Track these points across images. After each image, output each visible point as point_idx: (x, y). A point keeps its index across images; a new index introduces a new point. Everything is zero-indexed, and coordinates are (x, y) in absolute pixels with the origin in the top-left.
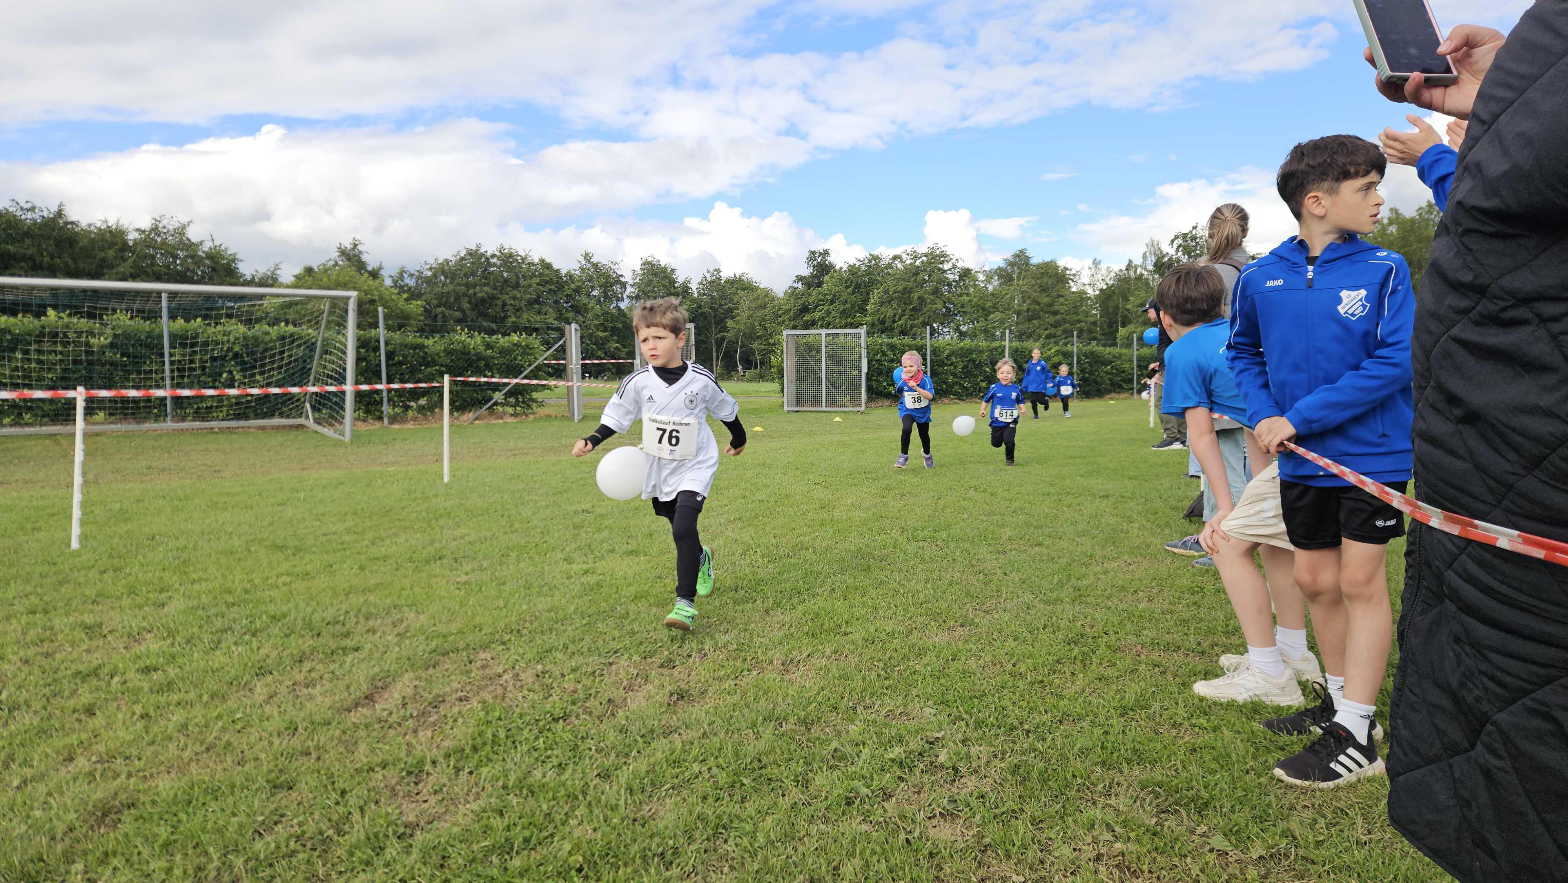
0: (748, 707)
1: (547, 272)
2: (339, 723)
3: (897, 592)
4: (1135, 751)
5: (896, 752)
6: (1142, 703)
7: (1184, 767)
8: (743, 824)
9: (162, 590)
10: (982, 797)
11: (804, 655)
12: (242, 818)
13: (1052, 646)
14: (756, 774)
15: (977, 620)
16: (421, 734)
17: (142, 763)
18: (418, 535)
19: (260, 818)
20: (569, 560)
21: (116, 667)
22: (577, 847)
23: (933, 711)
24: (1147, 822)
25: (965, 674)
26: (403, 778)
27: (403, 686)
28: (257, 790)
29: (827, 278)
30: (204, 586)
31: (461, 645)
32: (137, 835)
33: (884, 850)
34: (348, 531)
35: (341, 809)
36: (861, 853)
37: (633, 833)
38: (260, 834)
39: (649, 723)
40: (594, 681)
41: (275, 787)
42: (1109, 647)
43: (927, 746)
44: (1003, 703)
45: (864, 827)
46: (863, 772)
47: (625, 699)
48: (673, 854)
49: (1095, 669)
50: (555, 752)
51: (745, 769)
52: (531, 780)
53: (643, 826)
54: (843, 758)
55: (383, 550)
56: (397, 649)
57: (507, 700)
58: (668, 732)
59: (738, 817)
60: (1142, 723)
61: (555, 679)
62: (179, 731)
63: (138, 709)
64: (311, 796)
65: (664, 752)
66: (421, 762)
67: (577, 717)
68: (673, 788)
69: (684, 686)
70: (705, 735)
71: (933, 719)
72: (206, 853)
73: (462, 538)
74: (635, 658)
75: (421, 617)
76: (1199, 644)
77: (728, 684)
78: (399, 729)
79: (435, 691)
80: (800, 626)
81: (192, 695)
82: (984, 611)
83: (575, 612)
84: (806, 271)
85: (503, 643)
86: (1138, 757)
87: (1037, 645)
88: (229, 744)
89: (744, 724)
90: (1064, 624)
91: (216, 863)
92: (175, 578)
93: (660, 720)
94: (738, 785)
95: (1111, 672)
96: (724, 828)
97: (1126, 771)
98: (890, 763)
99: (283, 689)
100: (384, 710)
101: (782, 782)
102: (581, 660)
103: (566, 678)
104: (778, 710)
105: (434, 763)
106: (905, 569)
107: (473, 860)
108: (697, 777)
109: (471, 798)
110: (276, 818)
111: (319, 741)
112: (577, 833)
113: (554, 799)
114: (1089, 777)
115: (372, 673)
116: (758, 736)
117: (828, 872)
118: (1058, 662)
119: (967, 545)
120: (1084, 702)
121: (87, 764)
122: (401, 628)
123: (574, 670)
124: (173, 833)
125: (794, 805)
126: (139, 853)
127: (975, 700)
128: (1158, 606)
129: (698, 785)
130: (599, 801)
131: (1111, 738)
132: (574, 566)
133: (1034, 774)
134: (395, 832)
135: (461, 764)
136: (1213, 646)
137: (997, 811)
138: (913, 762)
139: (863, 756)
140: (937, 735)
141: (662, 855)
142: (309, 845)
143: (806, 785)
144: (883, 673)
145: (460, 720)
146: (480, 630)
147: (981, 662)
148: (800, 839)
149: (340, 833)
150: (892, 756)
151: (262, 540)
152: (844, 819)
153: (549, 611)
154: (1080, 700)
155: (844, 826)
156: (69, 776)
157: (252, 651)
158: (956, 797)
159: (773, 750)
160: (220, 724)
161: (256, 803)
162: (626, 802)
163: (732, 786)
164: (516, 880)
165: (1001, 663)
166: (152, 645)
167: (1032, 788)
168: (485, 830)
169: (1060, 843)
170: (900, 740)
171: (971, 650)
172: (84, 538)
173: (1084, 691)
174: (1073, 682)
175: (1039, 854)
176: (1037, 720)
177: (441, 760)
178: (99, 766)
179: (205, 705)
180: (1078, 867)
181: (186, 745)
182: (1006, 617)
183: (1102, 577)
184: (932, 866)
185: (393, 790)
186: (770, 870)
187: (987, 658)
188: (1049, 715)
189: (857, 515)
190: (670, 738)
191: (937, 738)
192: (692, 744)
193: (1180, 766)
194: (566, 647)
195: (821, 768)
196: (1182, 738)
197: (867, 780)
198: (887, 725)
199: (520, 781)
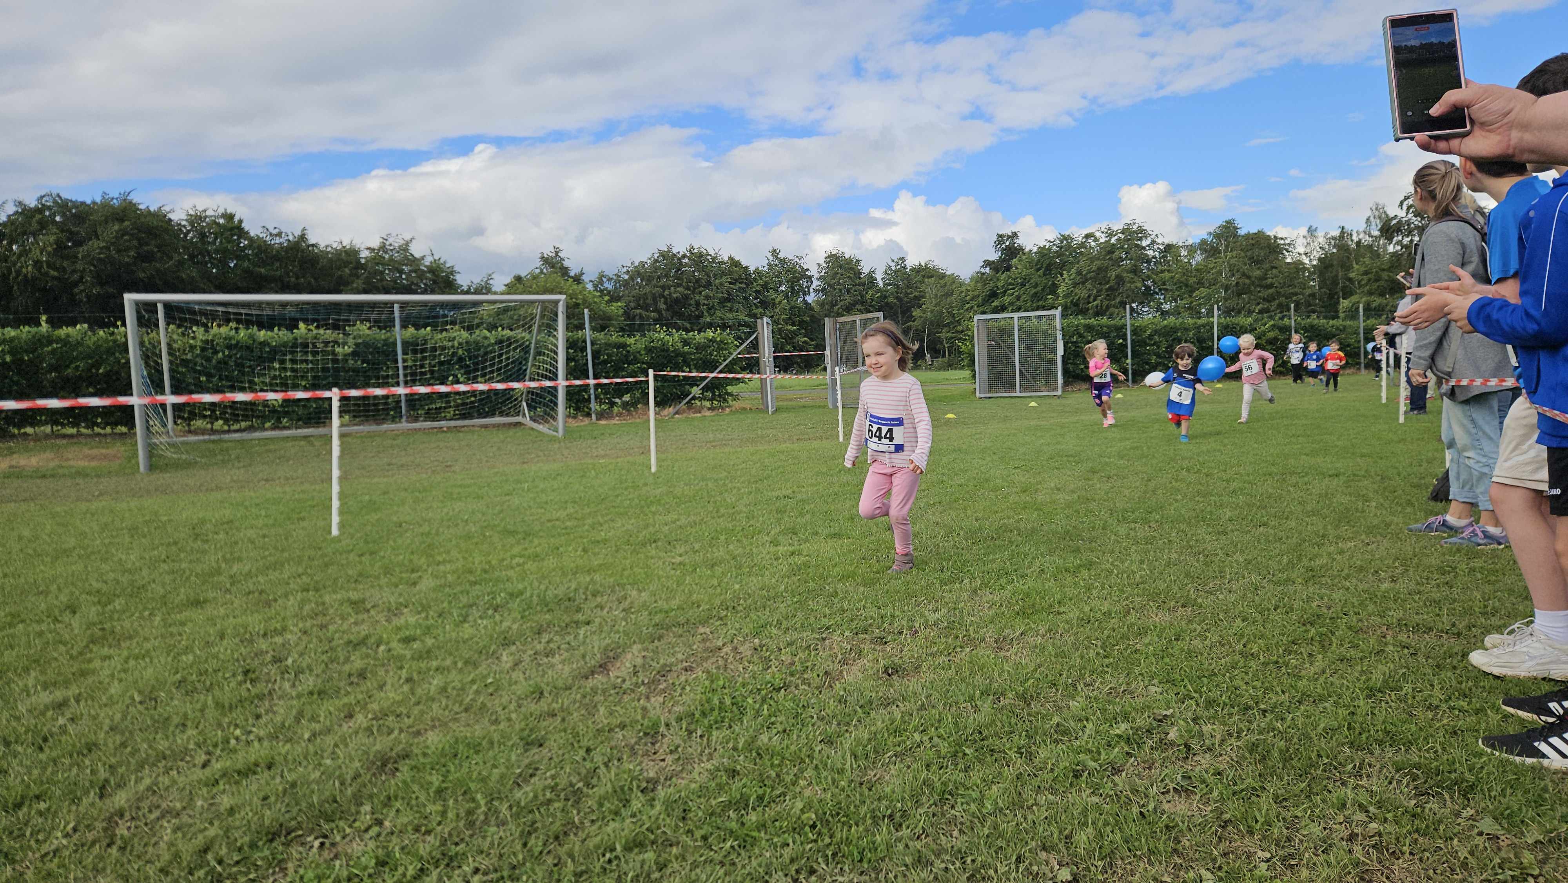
0: (964, 681)
1: (735, 269)
2: (580, 688)
3: (1111, 572)
4: (1386, 732)
5: (1122, 728)
6: (1391, 684)
7: (1444, 749)
8: (970, 792)
9: (413, 571)
10: (1219, 774)
11: (1017, 634)
12: (503, 769)
13: (1284, 626)
14: (977, 745)
15: (1200, 600)
16: (653, 700)
17: (413, 719)
18: (633, 521)
19: (518, 771)
20: (775, 543)
21: (381, 637)
22: (808, 806)
23: (1159, 690)
24: (1406, 804)
25: (1190, 654)
26: (641, 738)
27: (633, 656)
28: (513, 746)
29: (1015, 261)
30: (448, 567)
31: (682, 619)
32: (413, 781)
33: (1117, 821)
34: (569, 518)
35: (588, 764)
36: (1094, 823)
37: (861, 795)
38: (519, 785)
39: (867, 694)
40: (809, 655)
41: (528, 744)
42: (1350, 628)
43: (1155, 724)
44: (1235, 683)
45: (1095, 799)
46: (1089, 746)
47: (841, 671)
48: (901, 817)
49: (1334, 649)
50: (779, 719)
51: (966, 740)
52: (759, 743)
53: (870, 790)
54: (1066, 732)
55: (603, 534)
56: (623, 624)
57: (729, 670)
58: (887, 703)
59: (963, 785)
60: (1393, 704)
61: (772, 652)
62: (439, 693)
63: (404, 674)
64: (560, 752)
65: (883, 722)
66: (656, 725)
67: (796, 687)
68: (895, 755)
69: (898, 662)
70: (923, 707)
71: (1159, 697)
73: (673, 523)
74: (847, 633)
75: (643, 594)
76: (1454, 625)
77: (941, 660)
78: (633, 695)
79: (662, 661)
80: (1010, 605)
81: (448, 662)
82: (1207, 592)
83: (785, 591)
84: (994, 255)
85: (721, 619)
86: (1390, 738)
87: (1268, 626)
88: (483, 705)
89: (962, 698)
90: (1297, 604)
91: (483, 808)
92: (423, 560)
93: (877, 692)
94: (961, 755)
95: (1353, 653)
96: (950, 794)
97: (1377, 752)
98: (1116, 739)
99: (526, 658)
100: (618, 677)
101: (1005, 753)
102: (796, 636)
103: (783, 652)
104: (995, 685)
105: (667, 725)
106: (1117, 550)
107: (711, 815)
108: (919, 746)
110: (531, 771)
111: (563, 703)
112: (807, 793)
114: (1336, 757)
115: (603, 645)
116: (976, 709)
117: (1060, 840)
118: (1294, 642)
119: (1183, 526)
120: (1325, 683)
121: (364, 720)
122: (626, 605)
123: (790, 644)
124: (443, 781)
125: (1020, 776)
126: (417, 798)
127: (1205, 680)
128: (1403, 586)
129: (920, 753)
130: (826, 765)
131: (1358, 718)
133: (1275, 753)
134: (638, 787)
135: (693, 727)
137: (1235, 788)
138: (1141, 738)
139: (1088, 731)
140: (1165, 713)
141: (891, 817)
142: (563, 795)
143: (1030, 757)
144: (1102, 651)
145: (688, 688)
146: (698, 607)
147: (1207, 642)
148: (1028, 808)
149: (587, 785)
150: (1118, 732)
151: (495, 526)
152: (1073, 790)
153: (761, 589)
154: (1321, 681)
155: (1072, 796)
156: (350, 731)
157: (496, 623)
158: (1191, 774)
159: (993, 723)
160: (475, 687)
161: (513, 758)
162: (851, 765)
163: (955, 755)
164: (755, 834)
165: (1230, 643)
166: (409, 618)
167: (1273, 767)
168: (720, 787)
169: (1309, 822)
170: (1126, 718)
171: (1195, 630)
172: (342, 526)
173: (1324, 672)
174: (1311, 664)
175: (1285, 831)
176: (1274, 700)
177: (674, 723)
178: (374, 722)
179: (461, 671)
180: (1330, 846)
181: (447, 706)
182: (1232, 598)
183: (1338, 557)
184: (1169, 839)
185: (632, 749)
186: (1001, 836)
187: (1213, 637)
188: (1287, 694)
189: (1061, 497)
190: (889, 709)
191: (1166, 716)
192: (911, 715)
193: (1439, 749)
194: (780, 623)
195: (1044, 741)
196: (1440, 720)
197: (1095, 754)
198: (1110, 702)
199: (750, 745)
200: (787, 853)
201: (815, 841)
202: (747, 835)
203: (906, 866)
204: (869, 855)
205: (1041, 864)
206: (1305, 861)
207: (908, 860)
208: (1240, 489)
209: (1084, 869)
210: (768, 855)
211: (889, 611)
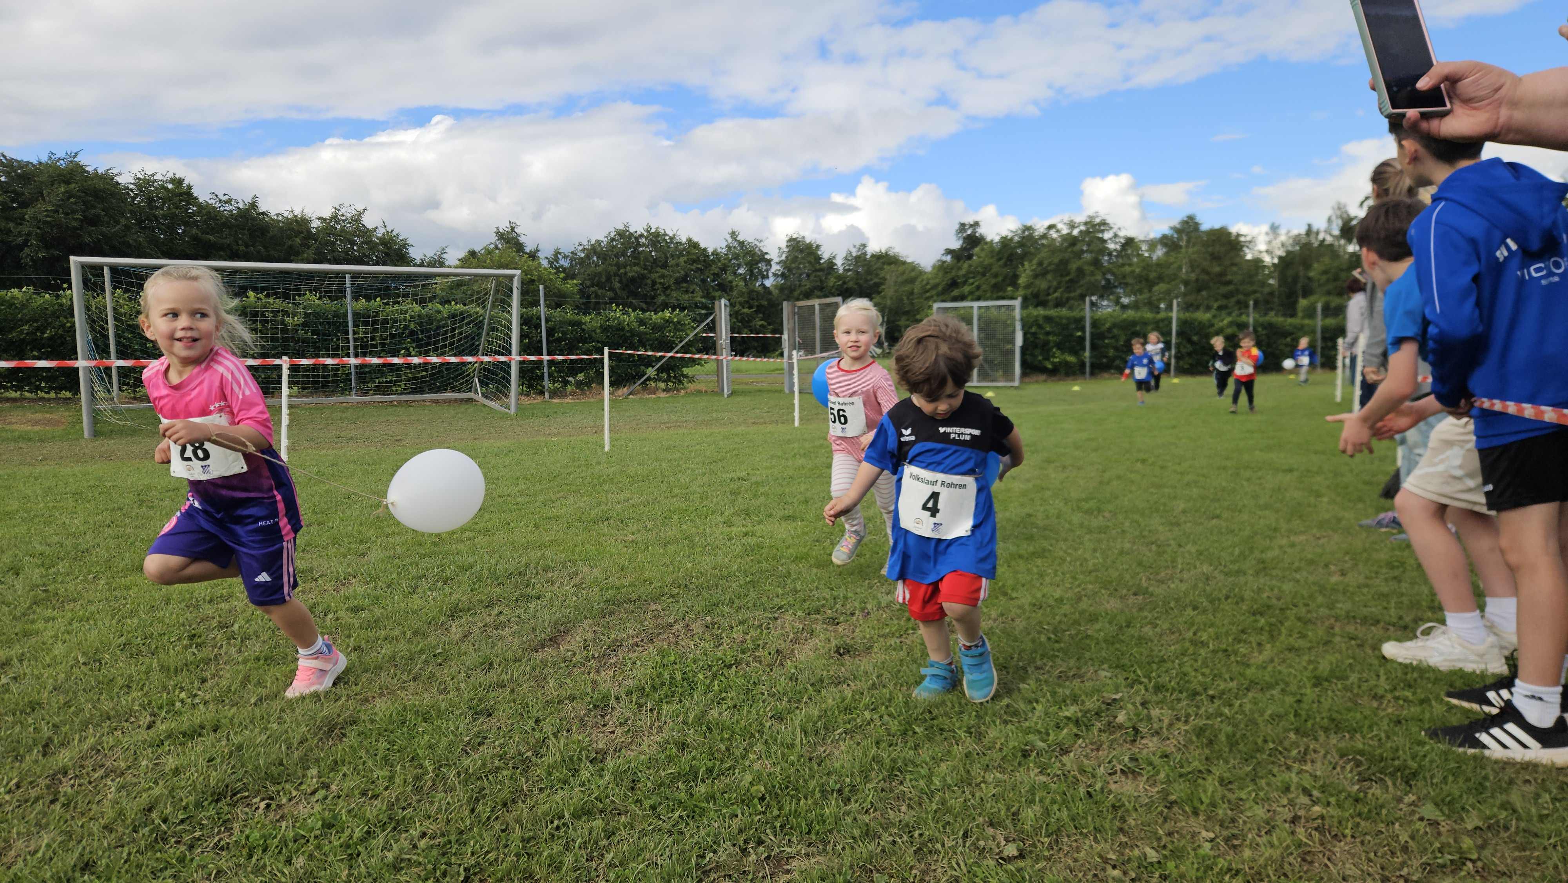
1: (694, 251)
2: (530, 660)
3: (1063, 560)
4: (1333, 720)
5: (1071, 711)
6: (1337, 674)
7: (1388, 737)
8: (919, 769)
9: (362, 542)
10: (1166, 756)
12: (451, 737)
13: (1235, 616)
14: (927, 724)
15: (1151, 589)
16: (603, 673)
18: (585, 498)
19: (467, 739)
21: (329, 606)
22: (757, 779)
23: (1109, 674)
24: (1349, 789)
25: (1141, 640)
26: (590, 711)
27: (583, 632)
28: (461, 715)
29: (977, 250)
31: (634, 596)
32: (361, 747)
33: (1064, 800)
34: (521, 493)
35: (537, 735)
36: (1041, 801)
37: (810, 769)
38: (467, 753)
39: (819, 672)
40: (761, 633)
41: (476, 713)
42: (1299, 619)
43: (1104, 707)
44: (1184, 669)
45: (1043, 778)
46: (1038, 727)
47: (793, 650)
48: (850, 791)
49: (1283, 639)
50: (730, 695)
51: (916, 720)
52: (709, 717)
53: (820, 764)
54: (1016, 713)
55: (555, 510)
56: (575, 599)
57: (680, 646)
58: (838, 682)
59: (913, 762)
60: (1339, 693)
61: (724, 630)
62: (388, 662)
63: (352, 642)
64: (509, 722)
65: (834, 700)
66: (606, 697)
67: (748, 664)
68: (846, 732)
69: (849, 642)
70: (873, 686)
71: (1109, 681)
72: (421, 766)
73: (626, 501)
74: (799, 613)
75: (595, 571)
76: (1401, 618)
77: (892, 641)
78: (583, 668)
79: (613, 636)
81: (397, 632)
82: (1159, 581)
83: (738, 571)
84: (955, 244)
85: (672, 596)
86: (1335, 725)
87: (1219, 615)
88: (432, 675)
90: (1247, 594)
93: (828, 671)
94: (910, 733)
95: (1301, 643)
96: (899, 771)
97: (1322, 739)
98: (1065, 721)
99: (476, 630)
100: (568, 651)
101: (954, 732)
102: (748, 614)
103: (735, 629)
105: (617, 698)
106: (1070, 538)
107: (660, 785)
108: (869, 724)
110: (479, 740)
111: (512, 675)
112: (757, 766)
114: (1281, 743)
115: (554, 618)
117: (1007, 817)
118: (1243, 631)
119: (1137, 517)
120: (1273, 671)
122: (577, 580)
123: (741, 623)
125: (969, 755)
128: (1354, 579)
129: (870, 731)
130: (776, 740)
131: (1305, 706)
132: (734, 529)
133: (1222, 738)
134: (587, 757)
135: (643, 700)
137: (1182, 771)
138: (1090, 721)
139: (1037, 713)
140: (1114, 697)
141: (840, 792)
142: (511, 765)
143: (979, 737)
144: (1053, 636)
145: (639, 663)
146: (650, 584)
147: (1158, 630)
148: (978, 785)
149: (536, 754)
150: (1067, 714)
152: (1021, 769)
153: (714, 568)
154: (1270, 669)
155: (1021, 776)
157: (445, 595)
158: (1138, 756)
160: (424, 657)
161: (462, 726)
162: (801, 742)
163: (905, 733)
164: (703, 805)
165: (1179, 630)
166: (357, 588)
167: (1220, 750)
168: (670, 759)
169: (1253, 804)
170: (1075, 700)
171: (1146, 617)
173: (1272, 661)
174: (1260, 653)
175: (1229, 812)
176: (1222, 687)
177: (624, 697)
179: (410, 641)
180: (1273, 827)
181: (395, 675)
182: (1184, 587)
183: (1289, 550)
184: (1115, 817)
185: (582, 720)
186: (949, 811)
187: (1164, 625)
188: (1235, 682)
190: (839, 687)
191: (1115, 700)
192: (862, 694)
193: (1383, 735)
194: (732, 602)
195: (994, 722)
196: (1385, 710)
197: (1044, 735)
198: (1060, 686)
199: (700, 719)
200: (736, 823)
201: (764, 813)
202: (696, 806)
203: (854, 838)
204: (817, 827)
205: (988, 839)
206: (1248, 842)
207: (856, 832)
208: (1196, 482)
209: (1030, 845)
210: (716, 825)
211: (841, 593)
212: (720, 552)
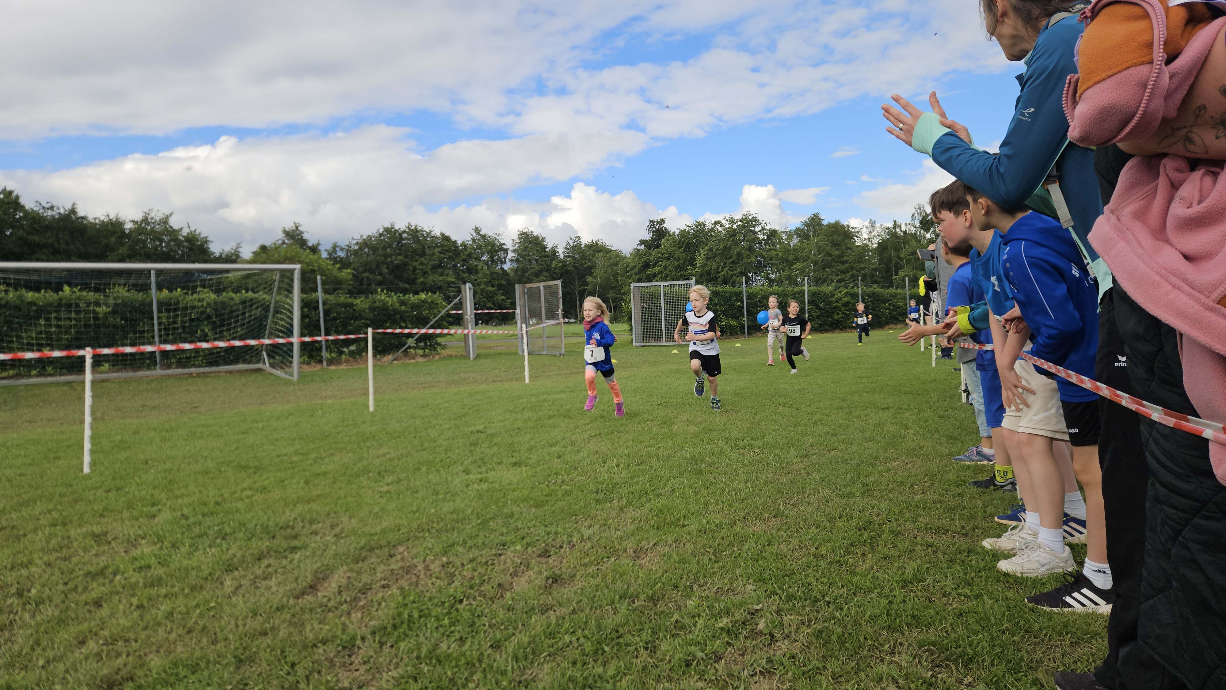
0: (608, 587)
1: (446, 243)
2: (291, 608)
3: (724, 491)
4: (913, 617)
5: (724, 622)
6: (918, 577)
7: (953, 629)
8: (604, 684)
9: (153, 505)
10: (793, 657)
11: (651, 544)
13: (846, 532)
14: (614, 642)
15: (787, 512)
16: (353, 615)
17: (138, 644)
18: (350, 455)
19: (229, 687)
20: (467, 472)
21: (119, 567)
23: (753, 587)
24: (924, 675)
25: (778, 556)
26: (339, 652)
27: (338, 578)
28: (227, 664)
29: (663, 241)
30: (186, 500)
31: (383, 542)
34: (296, 453)
35: (291, 678)
39: (531, 602)
40: (487, 569)
41: (240, 661)
42: (891, 532)
43: (749, 617)
44: (808, 580)
45: (700, 684)
46: (699, 639)
47: (512, 583)
49: (881, 550)
50: (458, 628)
51: (605, 639)
52: (439, 651)
53: (526, 687)
54: (683, 627)
55: (323, 467)
56: (334, 547)
57: (420, 586)
58: (545, 609)
59: (601, 678)
60: (919, 593)
61: (457, 568)
62: (166, 618)
63: (135, 601)
64: (268, 668)
65: (542, 626)
66: (353, 638)
67: (474, 599)
68: (549, 655)
69: (558, 572)
70: (574, 612)
71: (753, 594)
73: (384, 455)
74: (519, 549)
75: (353, 521)
76: (963, 527)
77: (592, 569)
78: (336, 612)
79: (364, 581)
80: (647, 520)
81: (177, 589)
82: (793, 505)
83: (472, 514)
84: (647, 236)
85: (416, 540)
86: (916, 621)
87: (834, 531)
88: (205, 627)
89: (605, 602)
90: (856, 514)
92: (163, 495)
93: (539, 600)
94: (600, 652)
95: (894, 552)
97: (906, 633)
98: (720, 631)
99: (246, 582)
100: (324, 597)
101: (635, 647)
102: (477, 553)
103: (466, 568)
104: (632, 589)
105: (363, 639)
106: (729, 471)
108: (568, 646)
109: (392, 667)
111: (274, 623)
113: (457, 666)
114: (877, 639)
115: (315, 567)
116: (615, 611)
119: (777, 451)
120: (873, 577)
121: (96, 646)
122: (337, 530)
123: (471, 561)
125: (644, 668)
127: (787, 578)
128: (931, 496)
129: (568, 652)
130: (492, 667)
131: (895, 607)
132: (471, 476)
133: (834, 638)
135: (384, 639)
136: (973, 529)
137: (805, 669)
138: (738, 630)
139: (698, 626)
140: (757, 607)
143: (654, 650)
144: (713, 557)
145: (383, 604)
146: (399, 530)
147: (791, 546)
150: (721, 625)
151: (231, 462)
152: (684, 678)
153: (452, 513)
154: (870, 576)
155: (684, 684)
156: (82, 657)
157: (222, 551)
158: (773, 658)
159: (627, 623)
160: (198, 611)
161: (226, 675)
162: (513, 668)
163: (596, 652)
165: (806, 546)
166: (146, 549)
167: (833, 649)
170: (727, 612)
171: (782, 537)
172: (93, 464)
173: (872, 568)
174: (864, 561)
176: (836, 593)
177: (369, 636)
178: (105, 648)
179: (186, 596)
181: (172, 629)
182: (810, 509)
183: (885, 474)
185: (331, 661)
187: (795, 543)
188: (845, 588)
189: (692, 429)
190: (547, 614)
191: (757, 610)
192: (564, 618)
193: (949, 628)
194: (465, 542)
195: (665, 636)
196: (951, 605)
197: (702, 645)
198: (717, 600)
199: (430, 652)
211: (553, 529)
212: (458, 498)
